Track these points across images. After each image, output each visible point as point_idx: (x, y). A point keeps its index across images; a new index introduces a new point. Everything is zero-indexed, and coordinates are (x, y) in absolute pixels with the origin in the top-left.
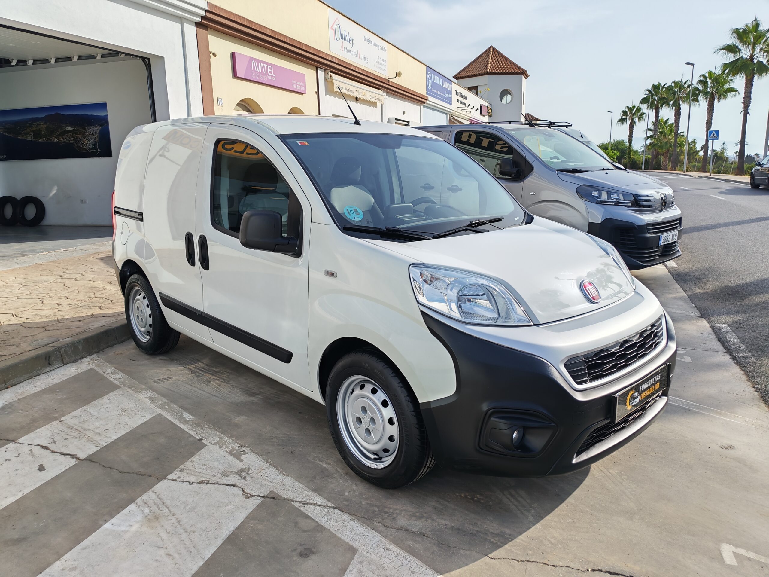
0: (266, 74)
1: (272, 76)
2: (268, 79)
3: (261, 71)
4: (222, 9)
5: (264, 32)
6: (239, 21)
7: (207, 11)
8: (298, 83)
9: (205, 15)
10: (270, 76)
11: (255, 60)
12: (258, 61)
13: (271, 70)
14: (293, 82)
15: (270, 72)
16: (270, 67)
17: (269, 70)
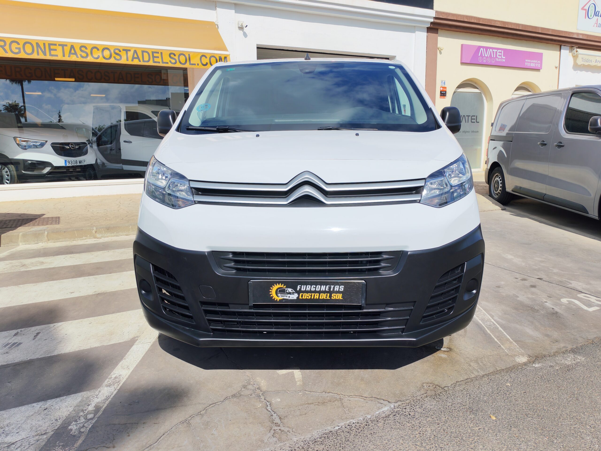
0: (495, 58)
1: (502, 58)
2: (496, 61)
3: (489, 56)
4: (449, 14)
5: (493, 24)
6: (466, 20)
7: (435, 18)
8: (532, 61)
9: (433, 21)
10: (499, 58)
11: (483, 47)
12: (487, 48)
13: (500, 54)
14: (526, 61)
15: (499, 55)
16: (501, 51)
17: (498, 54)
